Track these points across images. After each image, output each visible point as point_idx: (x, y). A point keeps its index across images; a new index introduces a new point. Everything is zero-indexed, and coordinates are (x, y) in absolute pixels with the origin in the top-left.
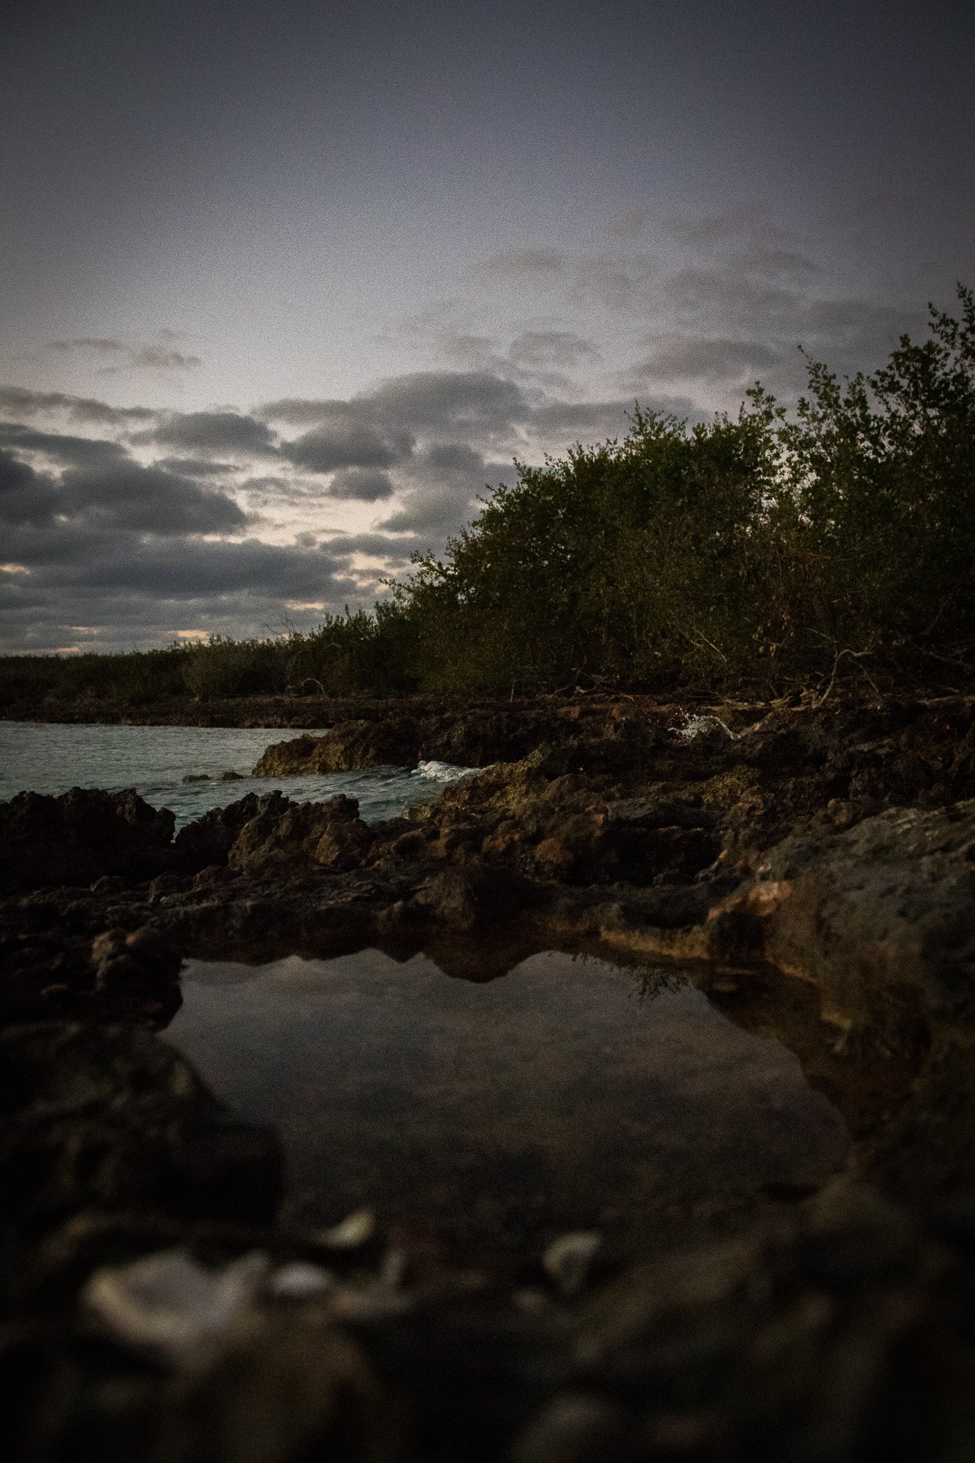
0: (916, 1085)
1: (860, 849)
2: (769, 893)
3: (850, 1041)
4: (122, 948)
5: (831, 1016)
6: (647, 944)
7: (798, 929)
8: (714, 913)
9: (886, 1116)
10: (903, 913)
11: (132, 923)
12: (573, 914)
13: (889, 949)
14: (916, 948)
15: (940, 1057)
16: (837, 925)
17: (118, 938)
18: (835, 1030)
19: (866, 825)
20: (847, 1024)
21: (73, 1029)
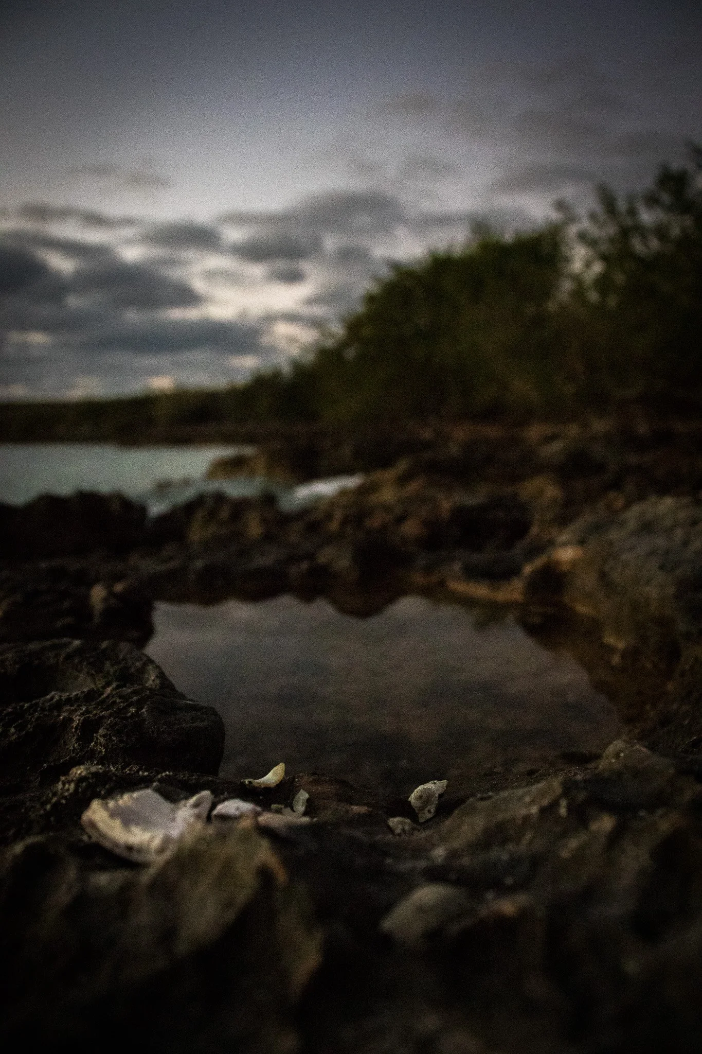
0: (670, 686)
1: (632, 525)
2: (567, 554)
3: (623, 656)
4: (111, 594)
5: (610, 639)
6: (481, 590)
7: (587, 580)
8: (528, 569)
9: (648, 707)
10: (662, 567)
11: (117, 577)
12: (429, 570)
13: (652, 591)
14: (671, 591)
15: (687, 667)
16: (615, 576)
17: (109, 588)
18: (611, 650)
19: (636, 509)
20: (620, 645)
21: (77, 643)
